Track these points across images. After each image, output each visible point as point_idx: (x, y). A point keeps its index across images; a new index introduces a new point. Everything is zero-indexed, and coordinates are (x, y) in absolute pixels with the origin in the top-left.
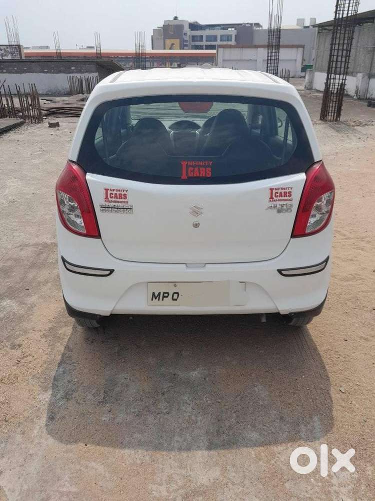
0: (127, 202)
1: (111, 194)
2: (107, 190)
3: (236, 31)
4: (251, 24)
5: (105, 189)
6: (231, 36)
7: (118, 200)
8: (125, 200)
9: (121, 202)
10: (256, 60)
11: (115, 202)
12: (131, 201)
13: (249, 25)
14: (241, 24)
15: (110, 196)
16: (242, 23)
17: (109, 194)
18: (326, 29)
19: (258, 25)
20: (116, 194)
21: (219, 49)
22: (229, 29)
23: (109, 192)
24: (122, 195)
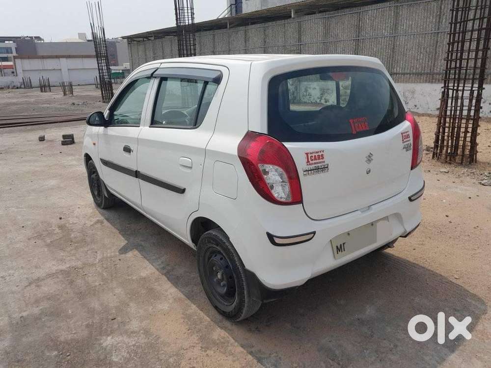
0: (324, 162)
1: (312, 157)
2: (307, 154)
3: (15, 44)
4: (31, 38)
5: (306, 154)
6: (11, 48)
7: (318, 161)
8: (323, 160)
9: (320, 163)
10: (61, 70)
11: (315, 163)
12: (327, 160)
13: (29, 38)
14: (20, 38)
15: (311, 158)
16: (20, 36)
17: (309, 157)
18: (134, 41)
19: (38, 38)
20: (315, 156)
21: (16, 60)
22: (6, 42)
23: (309, 155)
24: (320, 156)
